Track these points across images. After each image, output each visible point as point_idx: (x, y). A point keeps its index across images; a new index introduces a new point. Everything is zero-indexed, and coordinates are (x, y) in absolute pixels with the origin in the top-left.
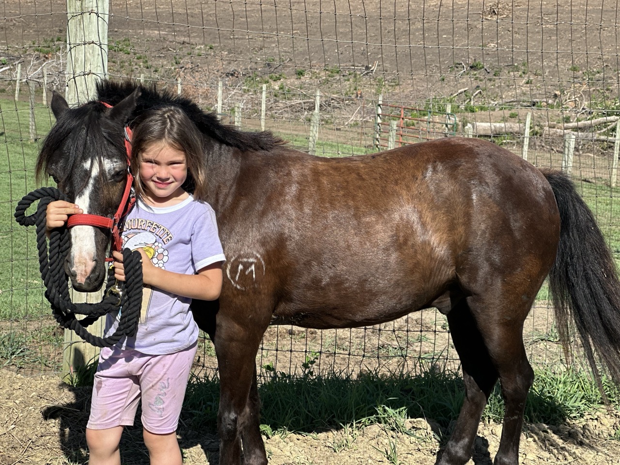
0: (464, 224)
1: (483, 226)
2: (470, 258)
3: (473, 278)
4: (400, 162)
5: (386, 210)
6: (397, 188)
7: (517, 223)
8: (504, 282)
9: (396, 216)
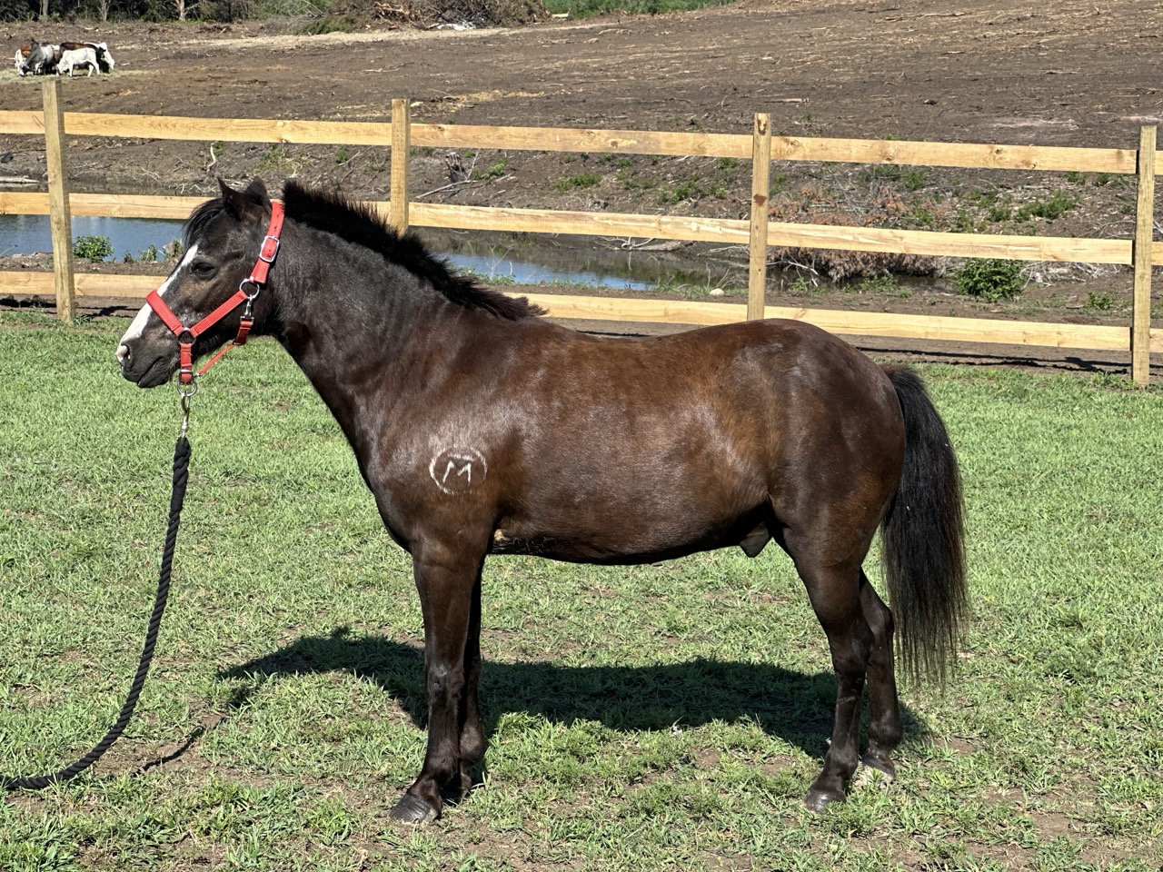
0: (778, 428)
1: (804, 433)
2: (787, 474)
3: (790, 503)
4: (696, 347)
5: (672, 408)
6: (689, 379)
7: (851, 432)
8: (833, 510)
9: (687, 415)
